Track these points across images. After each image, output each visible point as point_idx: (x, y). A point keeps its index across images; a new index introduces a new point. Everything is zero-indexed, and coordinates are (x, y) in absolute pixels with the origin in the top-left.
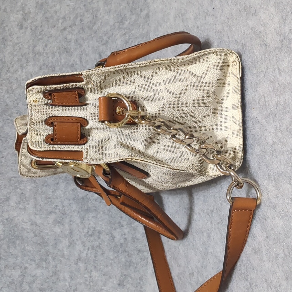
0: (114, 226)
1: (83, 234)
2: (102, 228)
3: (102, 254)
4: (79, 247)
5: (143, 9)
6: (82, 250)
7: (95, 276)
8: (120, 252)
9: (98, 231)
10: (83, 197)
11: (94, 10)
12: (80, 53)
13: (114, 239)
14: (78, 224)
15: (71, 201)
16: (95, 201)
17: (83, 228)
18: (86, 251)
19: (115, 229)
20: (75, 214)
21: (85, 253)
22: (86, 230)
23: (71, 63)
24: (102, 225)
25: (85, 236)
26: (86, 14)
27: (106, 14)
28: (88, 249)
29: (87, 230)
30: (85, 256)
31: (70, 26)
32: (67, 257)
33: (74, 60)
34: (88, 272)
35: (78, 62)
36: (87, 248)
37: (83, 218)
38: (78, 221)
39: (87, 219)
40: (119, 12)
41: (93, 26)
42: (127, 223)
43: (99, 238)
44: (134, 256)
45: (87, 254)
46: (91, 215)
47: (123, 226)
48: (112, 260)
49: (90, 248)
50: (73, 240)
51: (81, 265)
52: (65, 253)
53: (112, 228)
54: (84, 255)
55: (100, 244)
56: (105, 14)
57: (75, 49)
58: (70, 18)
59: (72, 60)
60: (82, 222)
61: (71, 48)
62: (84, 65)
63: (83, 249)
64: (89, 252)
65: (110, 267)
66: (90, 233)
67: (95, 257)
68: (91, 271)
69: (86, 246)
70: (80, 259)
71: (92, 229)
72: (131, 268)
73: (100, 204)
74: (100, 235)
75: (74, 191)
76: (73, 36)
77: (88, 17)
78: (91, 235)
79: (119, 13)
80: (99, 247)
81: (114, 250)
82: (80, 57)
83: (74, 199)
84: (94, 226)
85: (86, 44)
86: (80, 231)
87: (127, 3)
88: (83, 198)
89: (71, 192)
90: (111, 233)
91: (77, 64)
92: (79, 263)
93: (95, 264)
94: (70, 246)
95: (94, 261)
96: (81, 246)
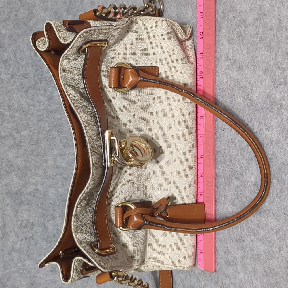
0: (47, 219)
1: (17, 226)
2: (36, 220)
3: (36, 244)
4: (12, 238)
5: (80, 10)
7: (29, 265)
8: (53, 242)
9: (31, 223)
10: (17, 192)
11: (29, 6)
12: (15, 49)
13: (46, 230)
14: (11, 217)
15: (4, 196)
16: (29, 195)
17: (17, 221)
18: (20, 242)
19: (48, 221)
20: (9, 207)
21: (19, 243)
22: (19, 223)
23: (5, 59)
24: (35, 217)
25: (18, 228)
26: (21, 10)
27: (42, 11)
28: (22, 240)
29: (20, 222)
30: (19, 246)
31: (4, 21)
33: (8, 56)
34: (21, 261)
35: (13, 58)
36: (20, 239)
37: (16, 212)
38: (11, 214)
39: (20, 212)
40: (56, 11)
41: (28, 22)
42: (60, 214)
43: (32, 229)
45: (20, 245)
46: (24, 208)
47: (55, 218)
48: (45, 249)
49: (24, 239)
50: (7, 233)
51: (15, 255)
53: (45, 220)
54: (17, 246)
55: (33, 235)
56: (41, 11)
57: (10, 45)
58: (4, 12)
59: (6, 55)
60: (15, 216)
61: (5, 43)
62: (19, 61)
63: (16, 240)
64: (23, 242)
66: (24, 225)
67: (28, 247)
68: (25, 260)
70: (13, 249)
71: (25, 222)
73: (33, 198)
74: (34, 227)
75: (8, 186)
76: (8, 32)
77: (24, 13)
78: (25, 227)
80: (32, 238)
81: (47, 241)
82: (15, 53)
83: (7, 193)
84: (27, 218)
85: (21, 40)
86: (13, 224)
87: (64, 3)
88: (16, 193)
89: (4, 187)
90: (44, 224)
91: (11, 60)
92: (12, 254)
93: (28, 254)
94: (3, 238)
95: (28, 251)
96: (15, 238)
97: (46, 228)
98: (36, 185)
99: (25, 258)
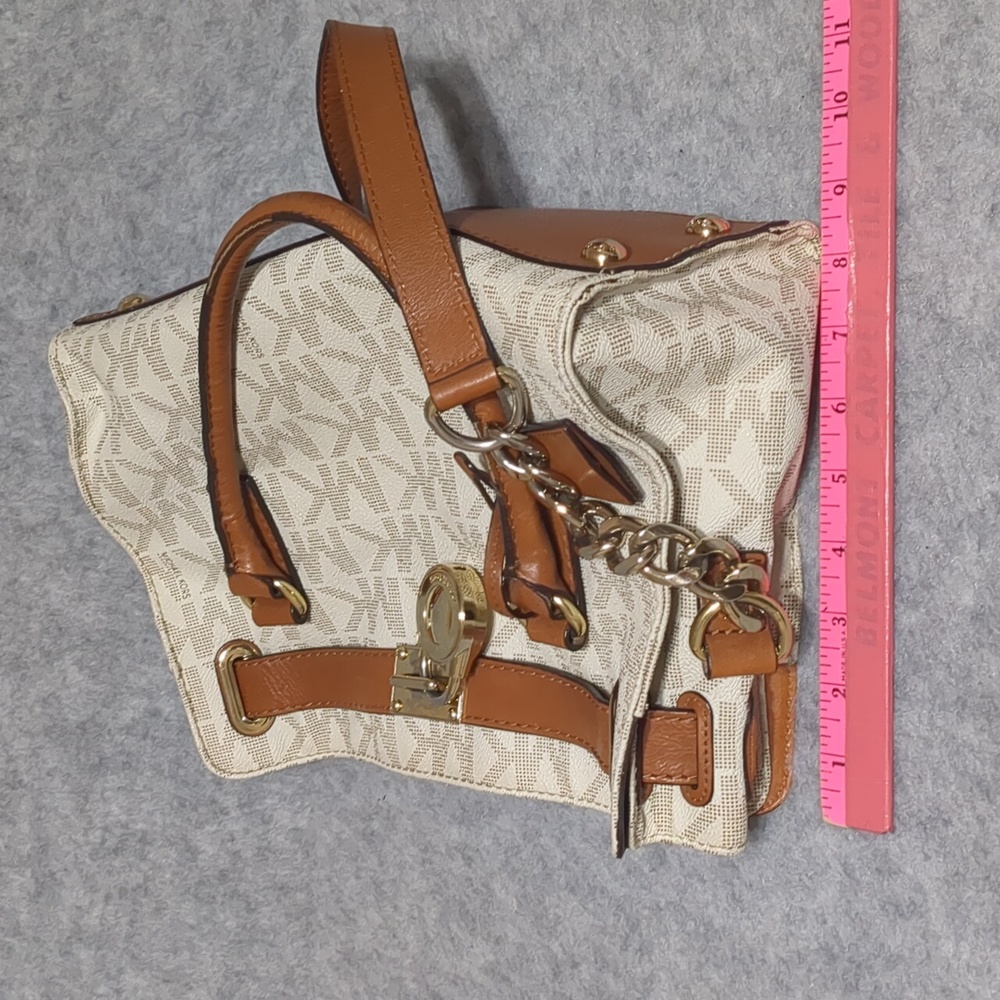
0: (194, 816)
1: (87, 849)
2: (155, 823)
3: (157, 910)
4: (73, 894)
5: (281, 71)
6: (85, 902)
7: (136, 989)
8: (219, 899)
9: (139, 835)
10: (84, 723)
11: (106, 64)
12: (61, 214)
13: (194, 860)
14: (67, 817)
15: (39, 740)
16: (127, 733)
17: (86, 830)
18: (101, 906)
19: (199, 825)
20: (57, 782)
21: (96, 912)
22: (95, 836)
23: (24, 251)
24: (151, 813)
25: (93, 856)
26: (78, 77)
27: (153, 79)
28: (108, 898)
29: (98, 833)
30: (97, 921)
31: (20, 117)
32: (30, 933)
33: (36, 241)
34: (108, 976)
35: (54, 248)
36: (101, 894)
37: (83, 796)
38: (67, 806)
39: (98, 797)
40: (199, 77)
41: (105, 119)
42: (240, 799)
43: (143, 858)
44: (265, 909)
45: (102, 917)
46: (113, 780)
47: (224, 812)
48: (192, 927)
49: (115, 893)
50: (52, 874)
51: (84, 954)
52: (23, 917)
53: (189, 820)
54: (92, 920)
55: (147, 879)
56: (147, 79)
57: (41, 201)
58: (19, 86)
59: (29, 237)
60: (82, 811)
61: (24, 195)
62: (75, 258)
63: (88, 901)
64: (111, 907)
65: (186, 955)
66: (111, 843)
67: (132, 923)
68: (121, 971)
69: (99, 890)
70: (78, 934)
71: (118, 831)
72: (256, 947)
73: (142, 743)
74: (148, 848)
75: (51, 705)
76: (33, 154)
77: (89, 88)
78: (116, 851)
79: (201, 81)
80: (144, 889)
81: (196, 896)
82: (61, 229)
83: (48, 731)
84: (123, 818)
85: (80, 182)
86: (75, 842)
87: (227, 48)
88: (82, 726)
89: (38, 710)
90: (184, 838)
91: (48, 254)
92: (74, 951)
93: (131, 947)
94: (39, 894)
95: (129, 938)
96: (82, 892)
97: (192, 852)
98: (150, 698)
99: (124, 963)
